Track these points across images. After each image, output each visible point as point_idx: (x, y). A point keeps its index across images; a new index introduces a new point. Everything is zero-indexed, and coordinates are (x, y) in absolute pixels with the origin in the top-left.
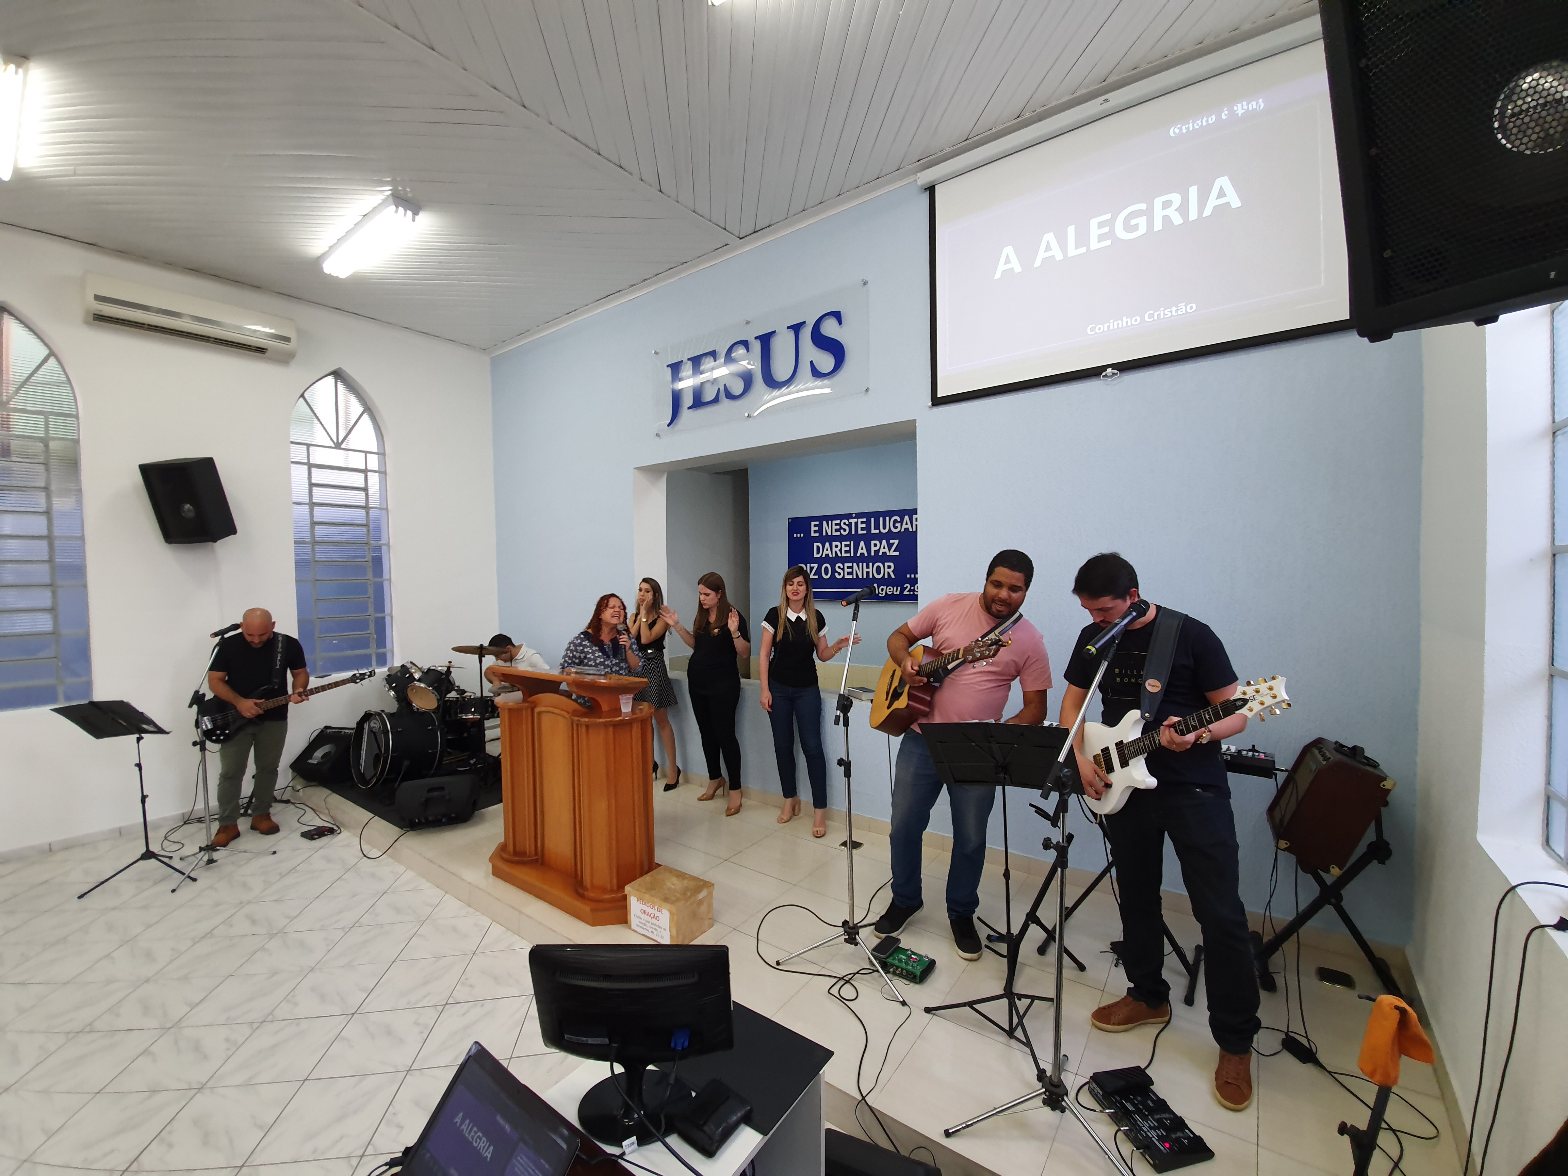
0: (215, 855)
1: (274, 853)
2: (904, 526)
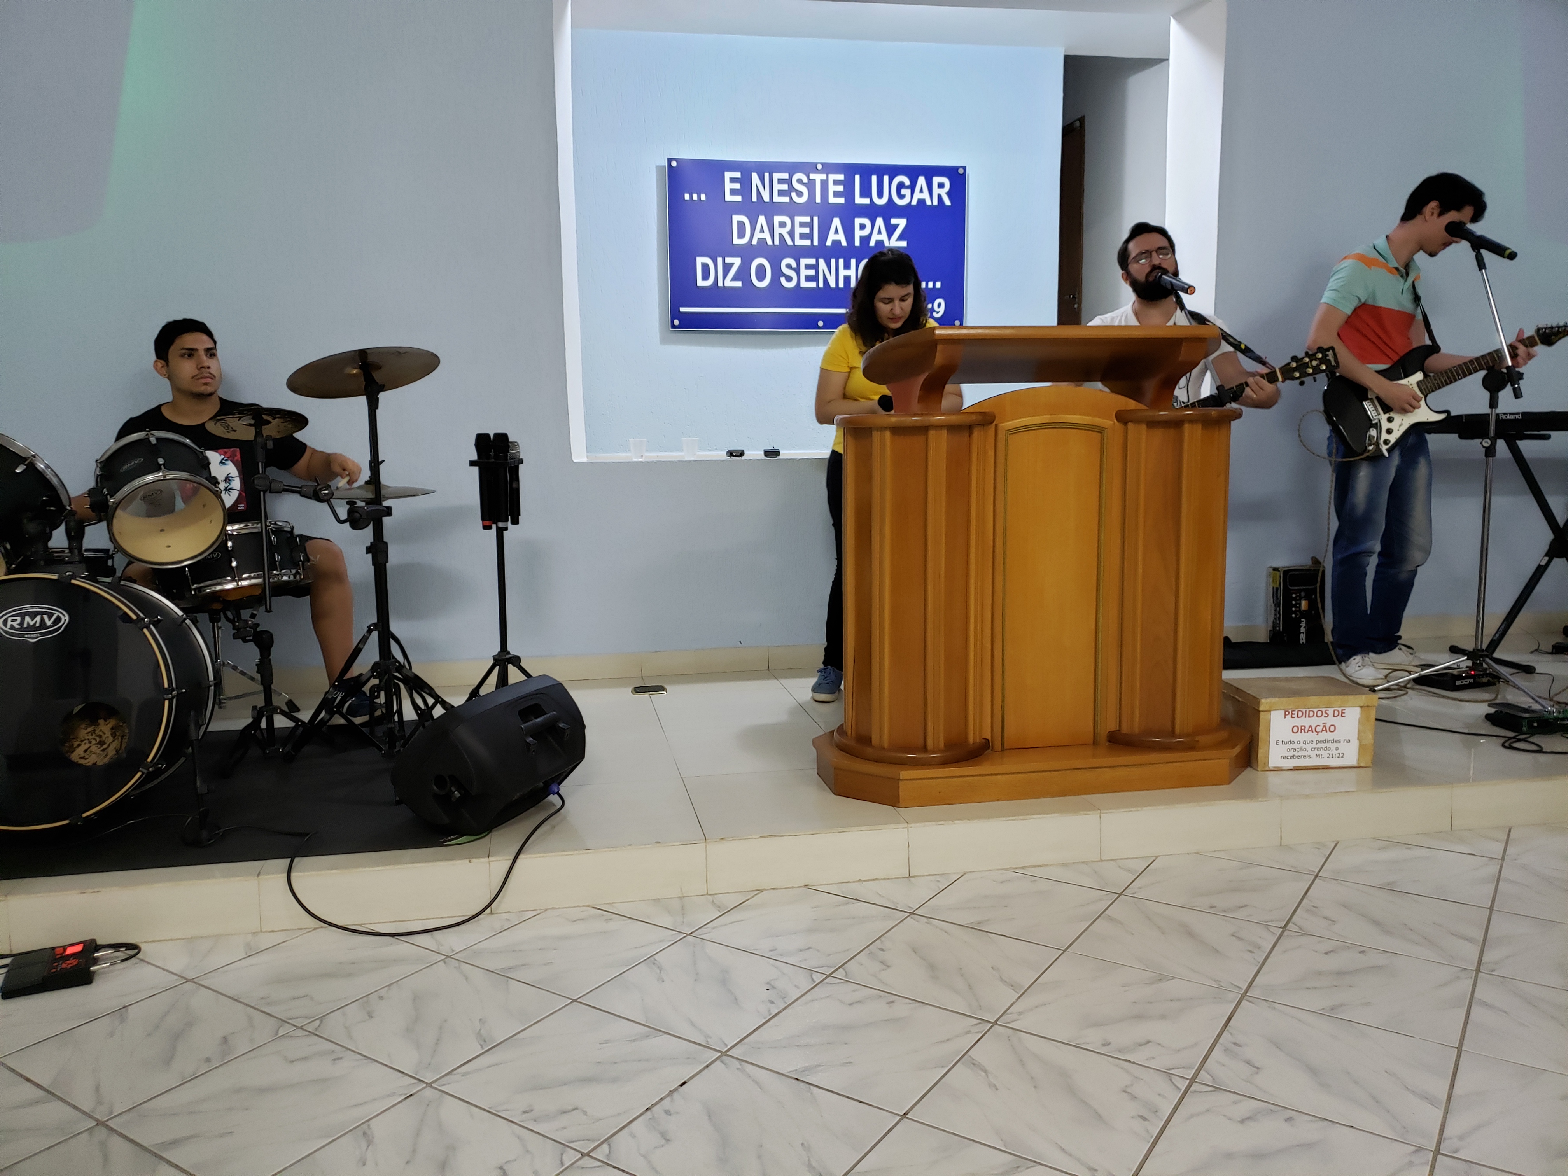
2: (917, 195)
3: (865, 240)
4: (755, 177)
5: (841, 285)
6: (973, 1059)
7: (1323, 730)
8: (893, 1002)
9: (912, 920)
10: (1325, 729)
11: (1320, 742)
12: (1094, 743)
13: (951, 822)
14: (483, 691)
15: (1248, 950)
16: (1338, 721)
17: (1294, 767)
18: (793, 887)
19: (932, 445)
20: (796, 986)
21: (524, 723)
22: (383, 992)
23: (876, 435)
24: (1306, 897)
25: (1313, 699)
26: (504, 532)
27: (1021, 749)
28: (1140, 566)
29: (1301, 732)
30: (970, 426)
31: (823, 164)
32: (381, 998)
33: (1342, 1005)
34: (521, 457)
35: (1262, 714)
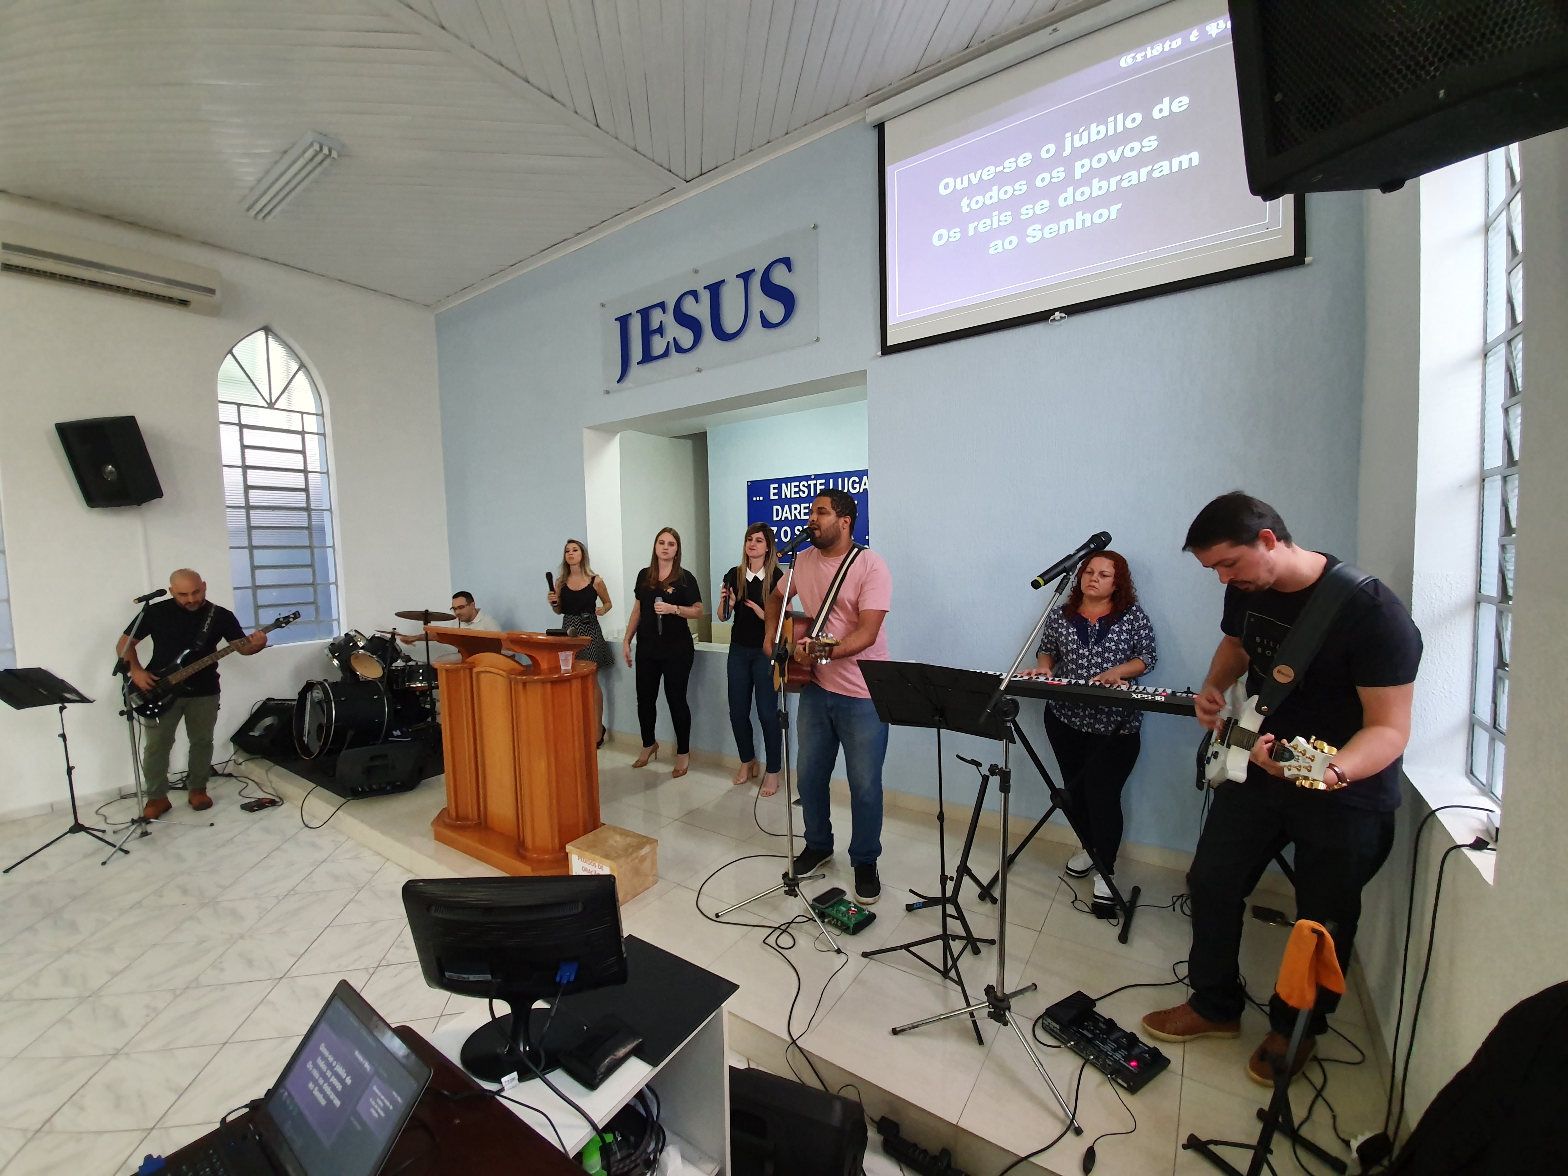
0: (149, 828)
1: (212, 825)
4: (784, 485)
31: (814, 475)
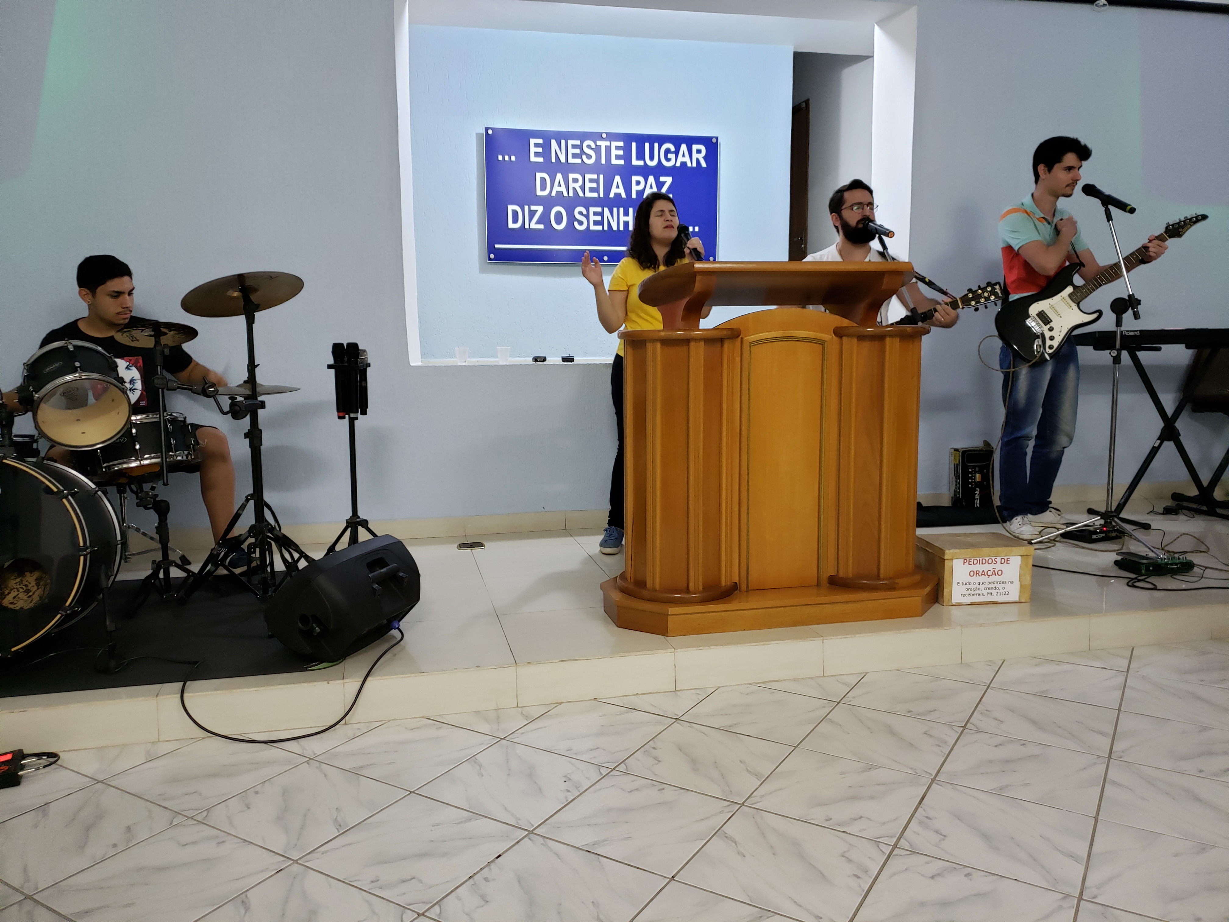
2: (680, 159)
3: (640, 193)
4: (553, 142)
5: (622, 228)
6: (726, 833)
7: (993, 574)
8: (663, 789)
9: (678, 724)
10: (994, 573)
11: (991, 583)
12: (818, 585)
13: (707, 648)
14: (338, 548)
15: (937, 745)
16: (1004, 567)
17: (971, 603)
18: (585, 700)
19: (692, 353)
20: (587, 778)
21: (372, 573)
22: (258, 788)
23: (649, 346)
24: (981, 703)
25: (985, 550)
26: (355, 421)
27: (761, 590)
28: (853, 448)
29: (976, 576)
30: (722, 339)
31: (607, 133)
32: (257, 793)
33: (1007, 786)
34: (368, 362)
35: (946, 561)
